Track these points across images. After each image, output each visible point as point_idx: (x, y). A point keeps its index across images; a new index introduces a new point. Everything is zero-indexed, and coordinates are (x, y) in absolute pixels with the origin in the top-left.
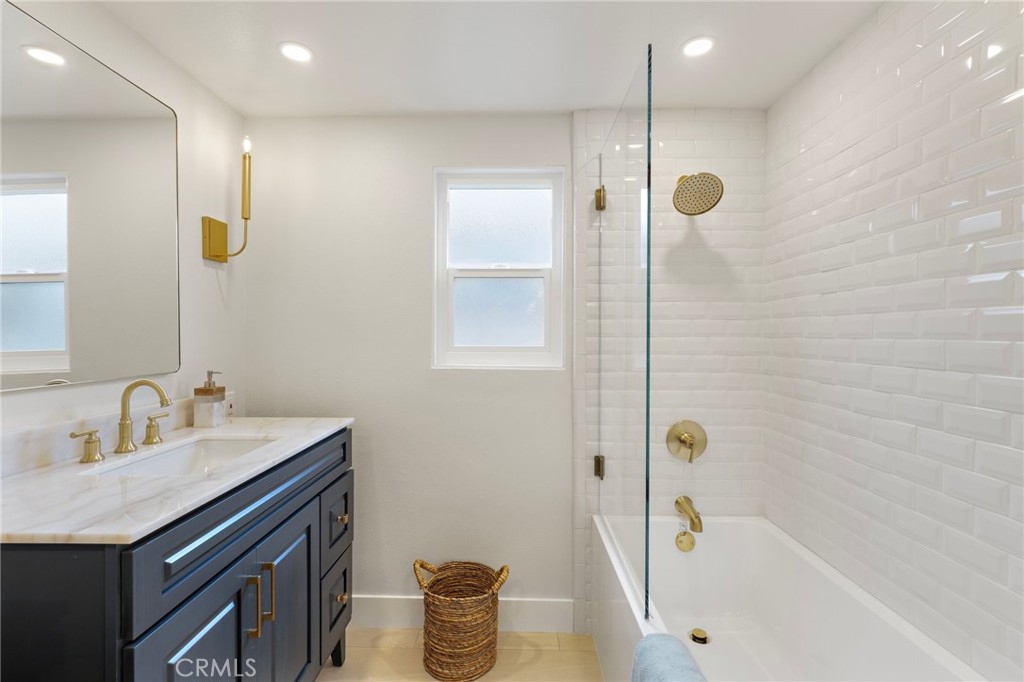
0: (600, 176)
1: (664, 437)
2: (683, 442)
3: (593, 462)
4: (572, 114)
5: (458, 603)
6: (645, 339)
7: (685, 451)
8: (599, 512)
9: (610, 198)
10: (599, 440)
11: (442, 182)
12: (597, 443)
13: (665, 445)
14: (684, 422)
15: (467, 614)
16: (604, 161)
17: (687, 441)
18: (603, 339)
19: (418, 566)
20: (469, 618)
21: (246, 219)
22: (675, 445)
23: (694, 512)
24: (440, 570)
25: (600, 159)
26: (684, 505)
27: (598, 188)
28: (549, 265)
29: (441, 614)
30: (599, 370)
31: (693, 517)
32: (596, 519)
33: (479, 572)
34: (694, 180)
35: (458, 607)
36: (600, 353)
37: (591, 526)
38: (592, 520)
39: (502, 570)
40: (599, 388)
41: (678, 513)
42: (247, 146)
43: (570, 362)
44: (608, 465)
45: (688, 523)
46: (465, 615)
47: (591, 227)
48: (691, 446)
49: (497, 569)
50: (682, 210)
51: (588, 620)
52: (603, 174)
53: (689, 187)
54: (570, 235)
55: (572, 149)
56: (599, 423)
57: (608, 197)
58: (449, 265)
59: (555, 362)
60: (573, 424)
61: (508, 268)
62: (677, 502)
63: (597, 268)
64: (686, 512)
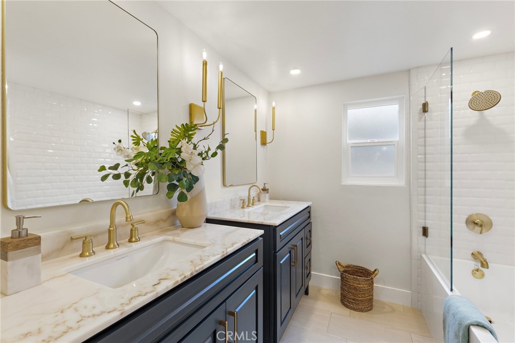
0: (425, 97)
1: (465, 221)
2: (476, 224)
3: (421, 230)
4: (409, 70)
5: (357, 278)
6: (450, 172)
7: (478, 229)
8: (425, 253)
9: (430, 107)
10: (425, 219)
11: (345, 107)
12: (424, 221)
13: (465, 225)
14: (477, 214)
15: (361, 283)
16: (427, 90)
17: (478, 224)
18: (427, 172)
19: (337, 263)
20: (362, 286)
21: (273, 130)
22: (472, 226)
23: (483, 259)
24: (346, 267)
25: (425, 89)
26: (477, 256)
27: (424, 102)
28: (397, 139)
29: (349, 282)
30: (425, 187)
31: (483, 261)
32: (424, 256)
33: (363, 271)
34: (481, 94)
35: (357, 280)
36: (425, 179)
37: (421, 259)
38: (421, 256)
39: (375, 270)
40: (425, 195)
41: (473, 259)
42: (274, 104)
43: (409, 182)
44: (430, 231)
45: (480, 265)
46: (360, 284)
47: (420, 120)
48: (481, 226)
49: (373, 270)
50: (474, 109)
51: (419, 303)
52: (427, 95)
53: (478, 98)
54: (408, 125)
55: (409, 85)
56: (425, 211)
57: (429, 106)
58: (349, 142)
59: (401, 182)
60: (410, 211)
61: (376, 141)
62: (472, 254)
63: (423, 140)
64: (478, 258)
